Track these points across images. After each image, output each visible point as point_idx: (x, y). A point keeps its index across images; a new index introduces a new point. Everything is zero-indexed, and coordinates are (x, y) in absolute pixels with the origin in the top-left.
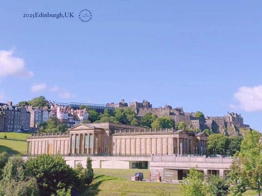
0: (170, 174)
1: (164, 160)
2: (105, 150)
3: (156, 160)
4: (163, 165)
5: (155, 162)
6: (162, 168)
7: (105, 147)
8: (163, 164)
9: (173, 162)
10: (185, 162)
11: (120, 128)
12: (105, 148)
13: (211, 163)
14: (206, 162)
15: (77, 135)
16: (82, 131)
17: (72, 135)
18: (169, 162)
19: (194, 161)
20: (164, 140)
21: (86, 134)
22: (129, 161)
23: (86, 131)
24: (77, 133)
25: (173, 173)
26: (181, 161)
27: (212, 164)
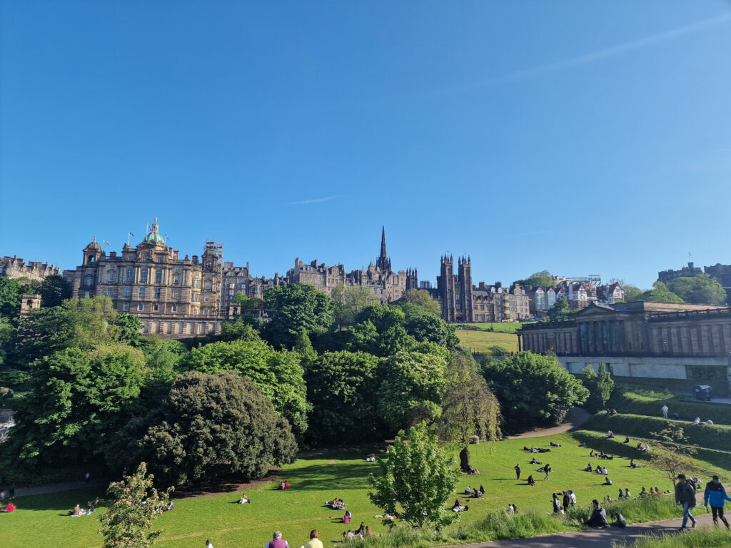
7: (640, 342)
12: (640, 344)
15: (587, 323)
16: (596, 317)
17: (580, 323)
21: (603, 322)
22: (686, 366)
23: (601, 316)
24: (587, 320)
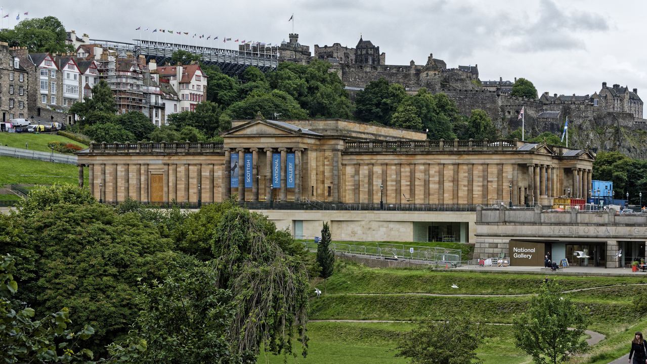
0: (525, 253)
1: (511, 219)
2: (326, 194)
3: (489, 220)
4: (510, 232)
5: (488, 223)
6: (507, 240)
7: (326, 185)
8: (509, 229)
9: (534, 223)
10: (564, 224)
11: (364, 133)
12: (326, 188)
13: (627, 225)
14: (616, 224)
15: (247, 151)
17: (233, 149)
18: (523, 223)
19: (586, 221)
20: (493, 170)
21: (276, 151)
22: (413, 223)
24: (247, 146)
25: (534, 250)
26: (553, 221)
27: (628, 228)
